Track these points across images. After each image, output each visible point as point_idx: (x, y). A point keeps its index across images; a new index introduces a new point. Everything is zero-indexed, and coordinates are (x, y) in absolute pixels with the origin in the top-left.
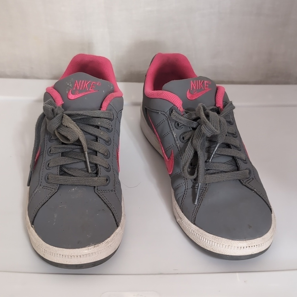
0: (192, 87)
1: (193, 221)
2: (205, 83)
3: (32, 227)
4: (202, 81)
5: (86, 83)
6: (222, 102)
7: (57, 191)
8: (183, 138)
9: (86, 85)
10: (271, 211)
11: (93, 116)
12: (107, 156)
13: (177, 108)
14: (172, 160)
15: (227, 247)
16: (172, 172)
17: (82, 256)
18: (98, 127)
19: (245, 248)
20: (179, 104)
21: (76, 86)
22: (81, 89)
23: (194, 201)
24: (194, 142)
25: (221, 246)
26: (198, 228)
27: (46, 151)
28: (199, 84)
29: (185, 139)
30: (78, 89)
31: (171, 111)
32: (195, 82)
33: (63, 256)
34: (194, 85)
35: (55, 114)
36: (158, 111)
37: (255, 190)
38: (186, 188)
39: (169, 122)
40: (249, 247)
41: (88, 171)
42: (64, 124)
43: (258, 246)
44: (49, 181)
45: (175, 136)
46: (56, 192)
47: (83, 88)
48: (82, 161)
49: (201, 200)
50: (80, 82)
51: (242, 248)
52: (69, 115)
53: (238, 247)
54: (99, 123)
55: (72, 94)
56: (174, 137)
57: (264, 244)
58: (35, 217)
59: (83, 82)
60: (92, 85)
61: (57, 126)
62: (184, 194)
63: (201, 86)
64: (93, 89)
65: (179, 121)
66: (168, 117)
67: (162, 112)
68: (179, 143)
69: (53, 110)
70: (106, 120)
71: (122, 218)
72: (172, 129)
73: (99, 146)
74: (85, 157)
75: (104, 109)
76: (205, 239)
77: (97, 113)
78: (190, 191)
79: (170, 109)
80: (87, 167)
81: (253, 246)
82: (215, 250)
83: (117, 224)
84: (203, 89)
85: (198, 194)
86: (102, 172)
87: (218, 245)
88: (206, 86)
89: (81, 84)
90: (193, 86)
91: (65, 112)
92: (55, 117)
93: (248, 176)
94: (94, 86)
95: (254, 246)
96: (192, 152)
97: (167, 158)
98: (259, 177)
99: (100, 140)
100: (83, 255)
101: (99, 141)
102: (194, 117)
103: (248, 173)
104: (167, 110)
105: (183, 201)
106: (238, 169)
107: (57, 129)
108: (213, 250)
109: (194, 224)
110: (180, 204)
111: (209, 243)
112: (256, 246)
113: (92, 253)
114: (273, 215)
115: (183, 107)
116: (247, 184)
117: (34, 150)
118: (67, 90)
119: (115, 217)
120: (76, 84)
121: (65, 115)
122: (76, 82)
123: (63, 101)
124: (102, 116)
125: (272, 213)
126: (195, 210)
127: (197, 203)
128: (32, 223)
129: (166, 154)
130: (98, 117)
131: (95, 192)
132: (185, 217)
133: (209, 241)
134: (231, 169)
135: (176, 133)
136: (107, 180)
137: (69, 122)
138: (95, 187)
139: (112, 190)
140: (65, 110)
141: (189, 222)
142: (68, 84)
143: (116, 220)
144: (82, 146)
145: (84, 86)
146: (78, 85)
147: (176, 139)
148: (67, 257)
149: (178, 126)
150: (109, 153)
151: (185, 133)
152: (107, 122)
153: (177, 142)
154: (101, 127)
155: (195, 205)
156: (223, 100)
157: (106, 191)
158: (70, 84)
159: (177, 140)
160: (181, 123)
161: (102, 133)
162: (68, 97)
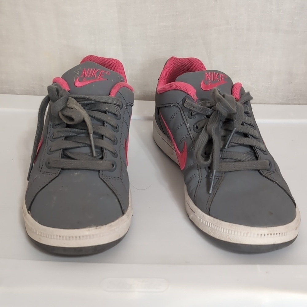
0: (206, 78)
1: (207, 212)
2: (221, 76)
3: (29, 213)
4: (218, 74)
5: (95, 71)
6: (239, 94)
7: (58, 175)
8: (197, 127)
9: (95, 73)
10: (295, 206)
11: (101, 100)
12: (114, 142)
13: (190, 97)
14: (185, 152)
15: (245, 235)
16: (184, 166)
17: (81, 238)
18: (105, 112)
19: (266, 235)
20: (193, 92)
21: (84, 73)
22: (89, 76)
23: (208, 190)
24: (209, 127)
25: (239, 234)
26: (212, 218)
27: (49, 138)
28: (214, 75)
29: (199, 128)
30: (86, 76)
31: (184, 100)
32: (210, 74)
33: (60, 236)
34: (209, 77)
35: (60, 96)
36: (170, 105)
37: (276, 181)
38: (200, 179)
39: (182, 113)
40: (271, 234)
41: (93, 156)
42: (68, 106)
43: (281, 234)
44: (50, 165)
45: (188, 126)
46: (57, 177)
47: (91, 76)
48: (86, 145)
49: (216, 189)
50: (89, 69)
51: (263, 235)
52: (75, 98)
53: (258, 235)
54: (107, 108)
55: (79, 81)
56: (187, 128)
57: (288, 233)
58: (32, 202)
59: (91, 70)
60: (101, 73)
61: (62, 107)
62: (198, 185)
63: (216, 78)
64: (101, 77)
65: (193, 109)
66: (181, 108)
67: (175, 104)
68: (192, 133)
69: (57, 90)
70: (115, 106)
71: (129, 208)
72: (185, 120)
73: (106, 131)
74: (90, 141)
75: (112, 95)
76: (220, 228)
77: (105, 98)
78: (204, 181)
79: (182, 100)
80: (92, 152)
81: (275, 234)
82: (231, 240)
83: (122, 211)
84: (218, 80)
85: (213, 182)
86: (108, 155)
87: (236, 233)
88: (222, 79)
89: (90, 72)
90: (207, 76)
91: (70, 95)
92: (59, 98)
93: (269, 167)
94: (103, 75)
95: (277, 234)
96: (206, 138)
97: (179, 153)
98: (280, 172)
99: (107, 125)
100: (83, 236)
101: (105, 125)
102: (209, 105)
103: (268, 164)
104: (180, 101)
105: (196, 192)
106: (257, 158)
107: (62, 110)
108: (230, 240)
109: (209, 214)
110: (194, 196)
111: (225, 232)
112: (278, 234)
113: (93, 235)
114: (297, 209)
115: (196, 95)
116: (267, 175)
117: (36, 136)
118: (74, 78)
119: (120, 204)
120: (83, 72)
121: (70, 97)
122: (84, 70)
123: (70, 88)
124: (110, 101)
125: (296, 207)
126: (210, 199)
127: (212, 192)
128: (29, 209)
129: (178, 149)
130: (106, 103)
131: (99, 177)
132: (198, 209)
133: (225, 230)
134: (249, 159)
135: (189, 123)
136: (113, 165)
137: (74, 104)
138: (99, 171)
139: (118, 178)
140: (71, 94)
141: (203, 214)
142: (76, 73)
143: (121, 207)
144: (88, 130)
145: (92, 74)
146: (86, 73)
147: (189, 130)
148: (65, 238)
149: (192, 115)
150: (116, 139)
151: (198, 122)
152: (116, 107)
153: (190, 132)
154: (109, 112)
155: (211, 194)
156: (240, 92)
157: (111, 178)
158: (77, 72)
159: (191, 130)
160: (195, 111)
161: (109, 118)
162: (75, 85)
